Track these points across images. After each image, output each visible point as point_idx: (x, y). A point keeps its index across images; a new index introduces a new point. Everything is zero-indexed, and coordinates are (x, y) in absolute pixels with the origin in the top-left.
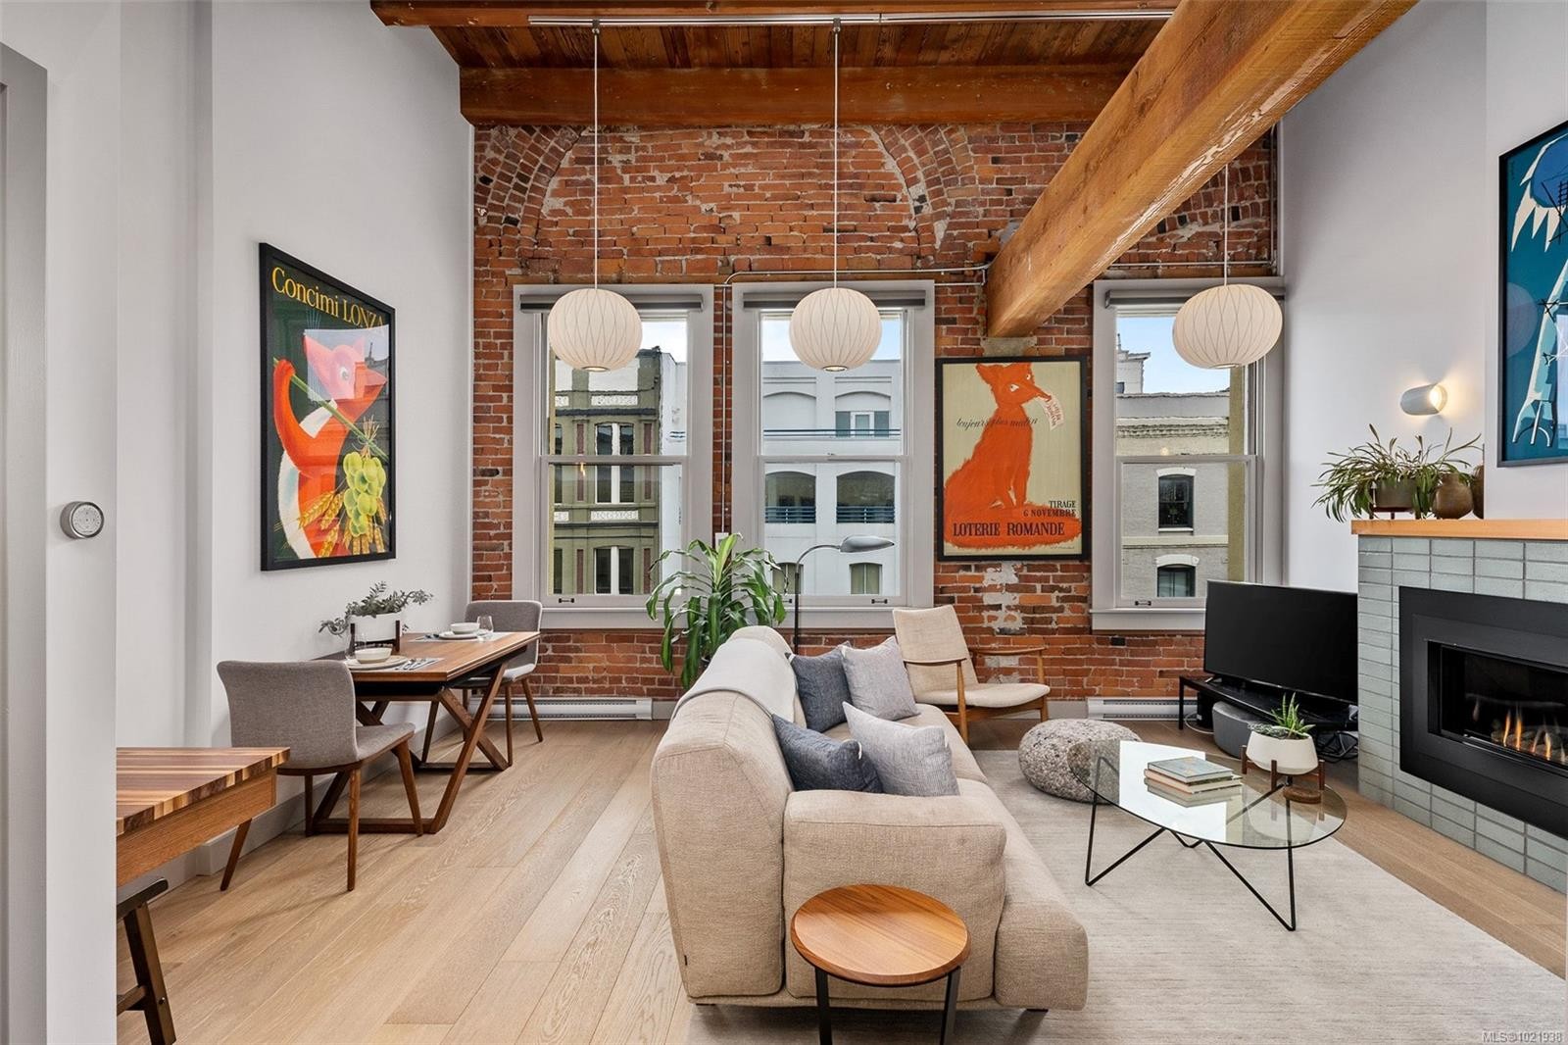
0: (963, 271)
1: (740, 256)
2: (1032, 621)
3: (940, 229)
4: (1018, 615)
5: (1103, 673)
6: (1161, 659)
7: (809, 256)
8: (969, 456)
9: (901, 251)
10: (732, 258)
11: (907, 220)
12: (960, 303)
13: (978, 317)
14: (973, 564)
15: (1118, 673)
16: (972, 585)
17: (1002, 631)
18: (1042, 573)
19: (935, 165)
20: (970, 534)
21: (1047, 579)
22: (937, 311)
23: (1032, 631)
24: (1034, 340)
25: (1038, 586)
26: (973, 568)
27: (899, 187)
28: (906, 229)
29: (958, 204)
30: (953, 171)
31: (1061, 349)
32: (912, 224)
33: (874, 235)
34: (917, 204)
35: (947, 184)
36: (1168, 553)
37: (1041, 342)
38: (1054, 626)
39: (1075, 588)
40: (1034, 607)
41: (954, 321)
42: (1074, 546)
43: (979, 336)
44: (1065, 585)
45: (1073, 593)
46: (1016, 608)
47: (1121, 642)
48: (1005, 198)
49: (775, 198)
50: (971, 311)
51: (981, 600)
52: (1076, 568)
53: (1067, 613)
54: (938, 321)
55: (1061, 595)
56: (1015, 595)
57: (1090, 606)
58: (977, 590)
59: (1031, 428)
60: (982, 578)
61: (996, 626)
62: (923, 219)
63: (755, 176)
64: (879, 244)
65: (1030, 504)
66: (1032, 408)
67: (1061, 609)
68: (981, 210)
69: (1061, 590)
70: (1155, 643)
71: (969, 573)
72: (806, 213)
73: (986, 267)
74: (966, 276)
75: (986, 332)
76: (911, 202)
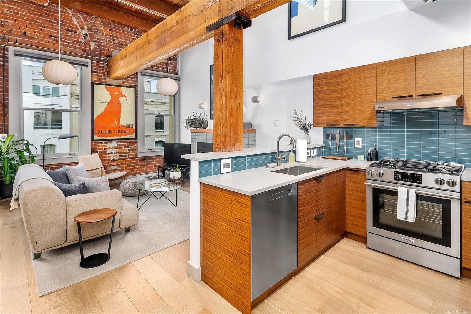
0: (100, 59)
1: (11, 37)
2: (121, 156)
3: (93, 45)
4: (118, 155)
5: (140, 168)
6: (154, 163)
7: (43, 43)
8: (103, 111)
9: (79, 49)
10: (8, 37)
11: (81, 40)
12: (99, 68)
13: (105, 72)
14: (104, 142)
15: (144, 167)
16: (103, 148)
17: (113, 160)
18: (124, 143)
19: (91, 26)
20: (103, 133)
21: (125, 145)
22: (92, 69)
23: (121, 159)
24: (122, 81)
25: (123, 147)
26: (104, 143)
27: (78, 29)
28: (81, 42)
29: (98, 39)
30: (96, 29)
31: (129, 85)
32: (83, 41)
33: (69, 41)
34: (85, 36)
35: (95, 32)
36: (158, 137)
37: (123, 82)
38: (128, 157)
39: (133, 147)
40: (122, 153)
41: (97, 72)
42: (133, 136)
43: (105, 78)
44: (131, 146)
45: (133, 148)
46: (117, 153)
47: (145, 159)
48: (113, 41)
49: (28, 20)
50: (103, 70)
51: (106, 152)
52: (133, 142)
53: (131, 153)
54: (92, 72)
55: (130, 149)
56: (117, 149)
57: (137, 151)
58: (105, 149)
59: (121, 105)
60: (107, 145)
61: (111, 158)
62: (87, 40)
63: (19, 10)
64: (71, 45)
65: (121, 125)
66: (121, 99)
67: (129, 152)
68: (106, 43)
69: (129, 147)
70: (153, 159)
71: (102, 144)
72: (42, 28)
73: (108, 59)
74: (101, 60)
75: (107, 77)
76: (82, 35)
